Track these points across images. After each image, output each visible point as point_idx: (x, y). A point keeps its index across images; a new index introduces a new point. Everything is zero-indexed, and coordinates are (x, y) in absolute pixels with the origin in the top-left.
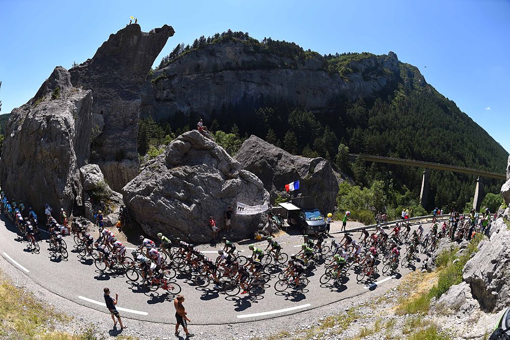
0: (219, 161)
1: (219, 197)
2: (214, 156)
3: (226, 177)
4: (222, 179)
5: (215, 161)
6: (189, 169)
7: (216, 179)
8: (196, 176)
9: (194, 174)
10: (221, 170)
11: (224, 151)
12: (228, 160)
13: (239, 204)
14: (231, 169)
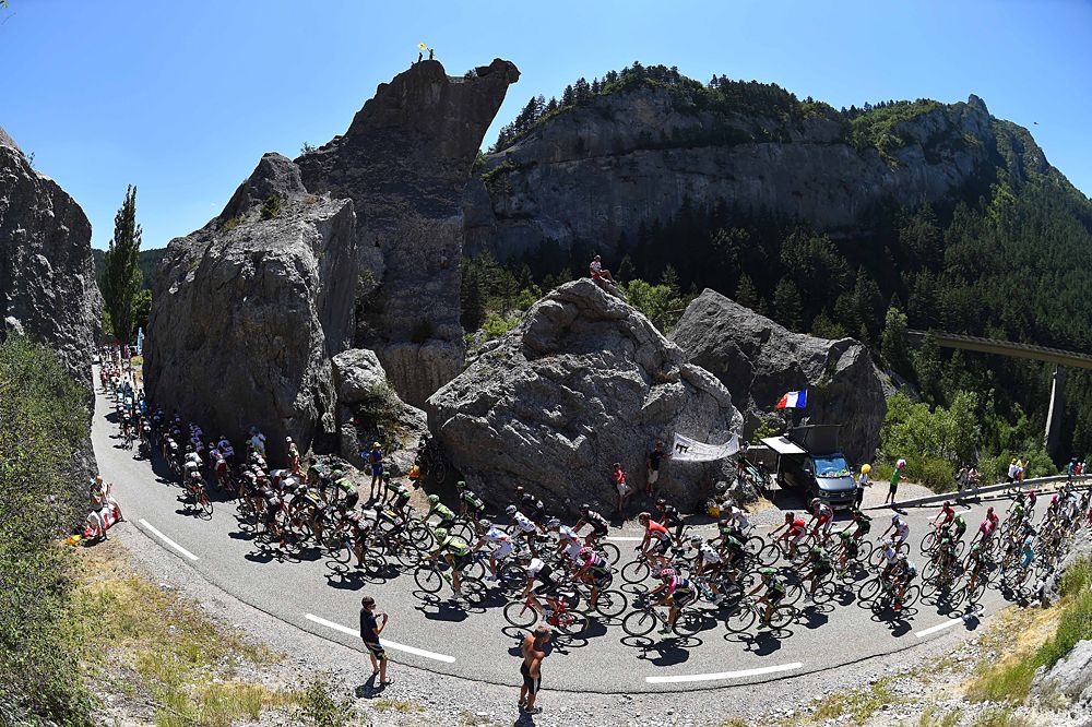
0: (638, 344)
1: (637, 422)
2: (627, 334)
3: (654, 379)
4: (643, 384)
5: (628, 345)
6: (574, 362)
7: (631, 384)
8: (588, 377)
9: (585, 371)
10: (641, 365)
11: (649, 323)
12: (657, 342)
13: (679, 438)
14: (664, 362)
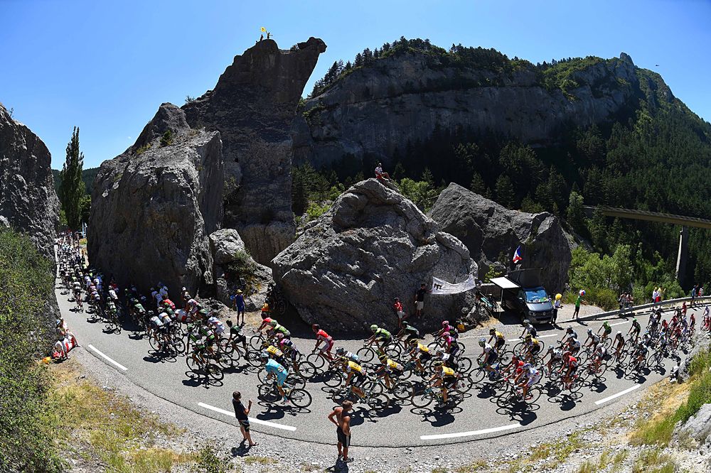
0: (407, 220)
1: (408, 271)
2: (400, 214)
3: (418, 243)
4: (412, 246)
5: (401, 220)
6: (366, 232)
7: (404, 246)
8: (376, 242)
9: (373, 238)
10: (410, 233)
11: (414, 206)
12: (420, 219)
13: (436, 280)
14: (425, 231)
